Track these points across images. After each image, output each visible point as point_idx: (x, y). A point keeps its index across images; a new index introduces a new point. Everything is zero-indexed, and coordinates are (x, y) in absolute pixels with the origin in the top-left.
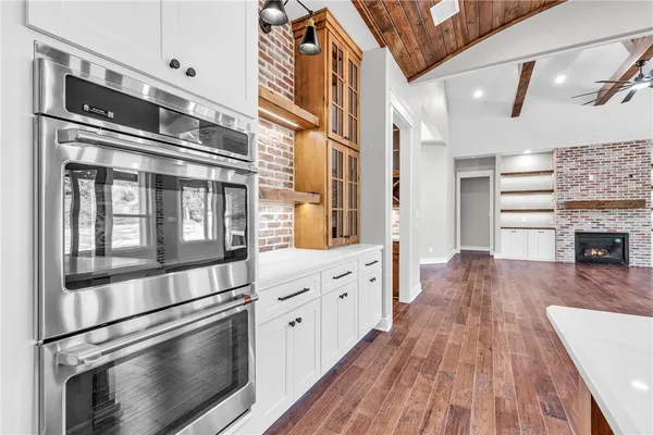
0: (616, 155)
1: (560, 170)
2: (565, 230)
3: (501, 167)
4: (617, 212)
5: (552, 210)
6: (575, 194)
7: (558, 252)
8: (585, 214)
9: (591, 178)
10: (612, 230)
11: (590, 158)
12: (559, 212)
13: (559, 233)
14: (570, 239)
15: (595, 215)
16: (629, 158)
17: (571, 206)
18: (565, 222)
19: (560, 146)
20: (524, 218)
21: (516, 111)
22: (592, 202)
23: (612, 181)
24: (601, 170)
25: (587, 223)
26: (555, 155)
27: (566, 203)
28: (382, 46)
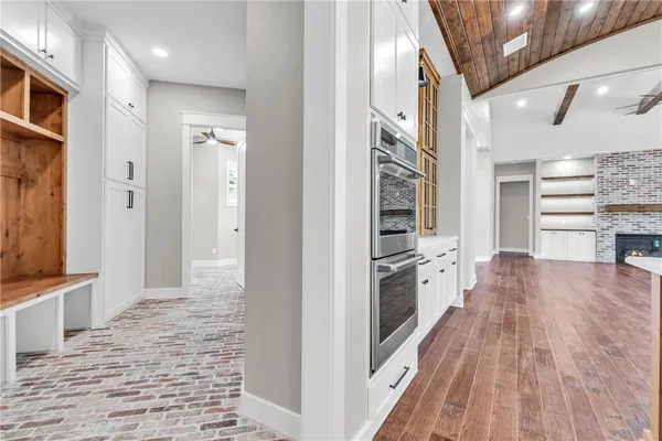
0: (657, 161)
1: (600, 175)
2: (605, 232)
3: (542, 171)
4: (658, 214)
5: (592, 213)
6: (616, 198)
7: (598, 253)
8: (626, 217)
9: (632, 182)
10: (653, 232)
11: (631, 163)
12: (600, 214)
13: (599, 234)
14: (611, 241)
15: (636, 218)
17: (611, 209)
18: (605, 224)
19: (601, 153)
20: (564, 221)
21: (559, 119)
22: (633, 205)
23: (653, 185)
24: (642, 175)
25: (628, 225)
26: (595, 161)
27: (607, 207)
28: (459, 73)
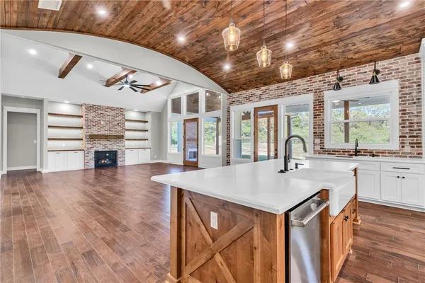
0: (112, 113)
1: (86, 116)
2: (89, 151)
3: (48, 108)
4: (113, 140)
5: (82, 139)
6: (94, 131)
7: (86, 163)
8: (99, 142)
9: (102, 123)
11: (102, 112)
12: (86, 140)
13: (86, 152)
14: (92, 156)
15: (104, 142)
16: (117, 115)
17: (92, 137)
18: (90, 146)
19: (87, 103)
20: (63, 144)
22: (103, 135)
23: (111, 125)
24: (106, 119)
25: (101, 146)
26: (84, 107)
27: (90, 136)
